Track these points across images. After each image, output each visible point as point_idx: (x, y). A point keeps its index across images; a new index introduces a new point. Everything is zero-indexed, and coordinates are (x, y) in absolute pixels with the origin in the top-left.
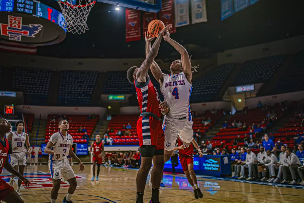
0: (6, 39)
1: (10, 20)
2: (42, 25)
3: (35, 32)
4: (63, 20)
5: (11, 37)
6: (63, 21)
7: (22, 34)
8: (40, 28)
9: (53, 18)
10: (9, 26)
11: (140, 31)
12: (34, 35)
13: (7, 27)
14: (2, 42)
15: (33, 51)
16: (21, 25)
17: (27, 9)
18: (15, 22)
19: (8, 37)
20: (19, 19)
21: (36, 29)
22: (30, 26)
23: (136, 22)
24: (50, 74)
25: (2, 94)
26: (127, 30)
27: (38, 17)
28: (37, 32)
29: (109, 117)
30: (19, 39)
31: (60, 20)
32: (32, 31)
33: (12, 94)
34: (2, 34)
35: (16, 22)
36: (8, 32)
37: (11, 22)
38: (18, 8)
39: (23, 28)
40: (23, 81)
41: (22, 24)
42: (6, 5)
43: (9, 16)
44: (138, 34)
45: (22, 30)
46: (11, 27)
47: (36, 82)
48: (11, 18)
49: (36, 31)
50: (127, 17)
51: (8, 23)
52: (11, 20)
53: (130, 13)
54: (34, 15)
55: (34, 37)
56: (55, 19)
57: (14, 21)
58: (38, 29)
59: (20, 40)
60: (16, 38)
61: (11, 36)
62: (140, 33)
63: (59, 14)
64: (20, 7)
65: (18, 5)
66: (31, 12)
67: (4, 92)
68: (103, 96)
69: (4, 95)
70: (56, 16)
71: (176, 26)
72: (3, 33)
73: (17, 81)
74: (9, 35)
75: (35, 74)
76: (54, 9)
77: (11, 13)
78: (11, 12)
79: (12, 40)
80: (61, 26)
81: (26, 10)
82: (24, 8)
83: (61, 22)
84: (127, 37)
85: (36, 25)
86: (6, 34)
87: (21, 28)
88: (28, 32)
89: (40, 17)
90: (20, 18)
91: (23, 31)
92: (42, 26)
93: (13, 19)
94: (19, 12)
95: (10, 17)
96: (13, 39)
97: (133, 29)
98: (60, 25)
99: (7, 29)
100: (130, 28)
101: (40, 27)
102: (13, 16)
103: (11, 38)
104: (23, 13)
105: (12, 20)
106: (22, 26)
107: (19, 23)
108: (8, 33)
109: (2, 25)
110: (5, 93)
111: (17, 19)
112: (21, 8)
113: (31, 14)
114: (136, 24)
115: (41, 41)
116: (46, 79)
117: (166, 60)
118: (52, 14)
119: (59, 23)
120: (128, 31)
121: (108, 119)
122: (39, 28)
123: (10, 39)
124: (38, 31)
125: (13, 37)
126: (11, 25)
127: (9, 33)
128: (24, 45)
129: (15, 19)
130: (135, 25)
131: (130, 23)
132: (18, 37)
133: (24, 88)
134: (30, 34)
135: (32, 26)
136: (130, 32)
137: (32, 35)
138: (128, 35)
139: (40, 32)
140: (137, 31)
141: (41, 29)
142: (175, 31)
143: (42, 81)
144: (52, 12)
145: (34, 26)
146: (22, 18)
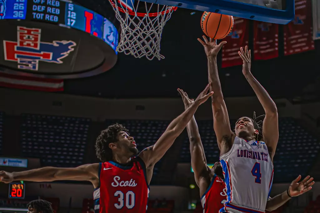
0: (13, 67)
1: (20, 33)
2: (76, 42)
3: (62, 54)
4: (111, 31)
5: (22, 63)
6: (112, 33)
7: (39, 58)
8: (72, 47)
9: (94, 29)
10: (19, 45)
12: (61, 60)
13: (15, 47)
14: (7, 71)
15: (57, 86)
16: (39, 42)
17: (50, 14)
18: (29, 37)
19: (16, 64)
20: (36, 33)
21: (65, 48)
22: (55, 44)
23: (240, 32)
24: (87, 126)
25: (5, 162)
27: (69, 27)
28: (66, 54)
29: (191, 203)
30: (34, 67)
31: (106, 31)
32: (57, 52)
33: (21, 162)
34: (6, 58)
35: (31, 37)
36: (16, 55)
37: (22, 38)
38: (34, 14)
39: (43, 48)
40: (40, 140)
41: (41, 41)
42: (15, 8)
43: (18, 28)
45: (40, 51)
46: (22, 46)
47: (63, 142)
48: (22, 31)
49: (64, 52)
51: (16, 40)
52: (22, 35)
54: (61, 25)
55: (61, 62)
56: (98, 31)
57: (27, 36)
58: (69, 49)
59: (37, 69)
60: (30, 65)
61: (20, 61)
63: (105, 22)
64: (37, 12)
65: (35, 7)
66: (56, 19)
67: (7, 160)
68: (180, 165)
69: (7, 164)
70: (100, 25)
71: (315, 38)
72: (8, 58)
73: (29, 139)
74: (19, 60)
75: (61, 127)
76: (95, 14)
77: (23, 22)
78: (22, 19)
79: (22, 68)
80: (108, 42)
81: (47, 17)
82: (45, 12)
83: (108, 36)
84: (224, 59)
85: (65, 42)
87: (38, 48)
88: (51, 54)
89: (72, 28)
90: (38, 31)
91: (42, 53)
92: (75, 44)
93: (26, 32)
94: (36, 20)
95: (21, 29)
96: (25, 68)
97: (235, 45)
98: (106, 41)
99: (16, 50)
100: (230, 43)
102: (25, 28)
103: (22, 66)
104: (44, 21)
105: (24, 35)
106: (41, 44)
107: (36, 39)
108: (16, 57)
109: (7, 43)
110: (9, 161)
111: (32, 32)
112: (40, 13)
113: (56, 24)
114: (241, 35)
115: (72, 71)
116: (80, 135)
117: (294, 100)
118: (93, 22)
119: (105, 37)
120: (226, 48)
121: (190, 208)
122: (70, 47)
123: (19, 67)
124: (69, 52)
125: (24, 63)
126: (21, 43)
127: (18, 56)
128: (43, 76)
129: (29, 32)
132: (33, 63)
133: (41, 152)
134: (54, 58)
135: (57, 43)
136: (229, 50)
137: (58, 59)
138: (226, 55)
139: (71, 53)
141: (73, 49)
142: (313, 46)
143: (73, 139)
144: (93, 19)
145: (61, 44)
146: (40, 30)
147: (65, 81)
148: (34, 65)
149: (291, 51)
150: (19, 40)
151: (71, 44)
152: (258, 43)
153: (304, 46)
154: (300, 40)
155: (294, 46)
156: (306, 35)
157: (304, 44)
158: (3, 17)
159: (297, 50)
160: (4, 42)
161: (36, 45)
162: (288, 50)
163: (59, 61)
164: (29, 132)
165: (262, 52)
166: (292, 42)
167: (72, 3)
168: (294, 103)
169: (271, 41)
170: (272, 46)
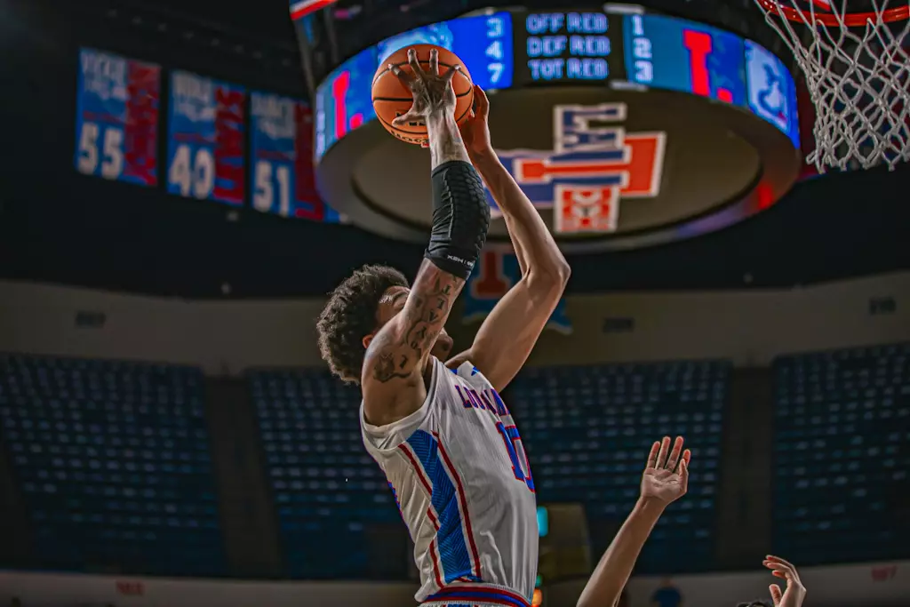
7: (553, 159)
13: (625, 183)
16: (559, 204)
34: (660, 140)
35: (580, 214)
36: (628, 157)
39: (546, 193)
52: (604, 215)
57: (592, 214)
61: (613, 136)
86: (636, 146)
99: (625, 176)
108: (628, 151)
150: (613, 203)
160: (654, 190)
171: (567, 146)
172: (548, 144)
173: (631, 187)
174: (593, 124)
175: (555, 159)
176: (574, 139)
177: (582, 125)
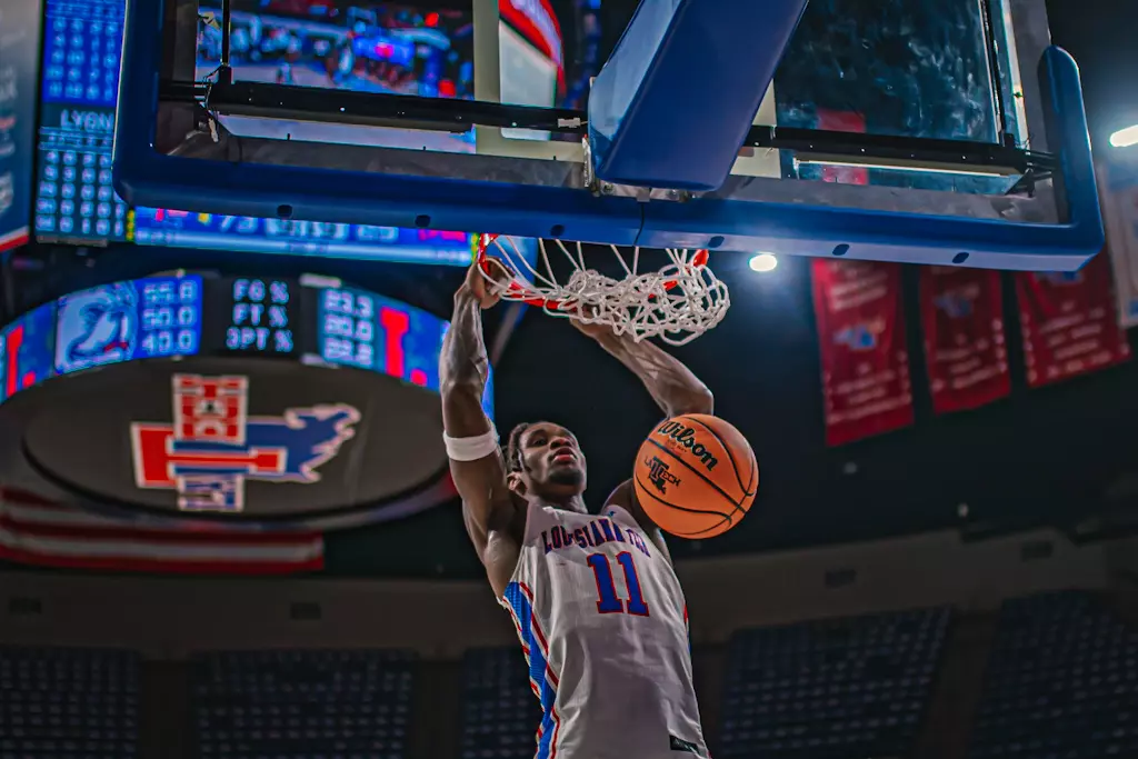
0: (163, 505)
1: (184, 398)
2: (357, 408)
3: (316, 449)
5: (190, 492)
8: (348, 426)
10: (179, 433)
11: (904, 371)
13: (169, 442)
14: (144, 521)
15: (301, 553)
16: (242, 420)
18: (210, 408)
19: (174, 494)
22: (293, 420)
23: (878, 326)
24: (406, 676)
26: (827, 377)
27: (335, 366)
28: (328, 450)
30: (230, 499)
32: (302, 445)
34: (141, 479)
35: (217, 405)
36: (171, 468)
37: (188, 410)
39: (256, 436)
40: (257, 735)
41: (251, 411)
43: (177, 381)
44: (893, 389)
45: (246, 448)
46: (188, 440)
47: (329, 734)
50: (826, 300)
51: (171, 421)
52: (187, 402)
53: (839, 278)
54: (310, 360)
55: (315, 477)
57: (203, 405)
58: (338, 434)
59: (239, 504)
61: (188, 486)
62: (906, 385)
71: (1126, 320)
72: (148, 476)
74: (181, 483)
77: (189, 365)
78: (188, 357)
79: (194, 509)
84: (833, 419)
85: (322, 413)
86: (163, 476)
87: (240, 439)
88: (282, 456)
89: (344, 366)
90: (237, 385)
91: (254, 453)
92: (355, 415)
93: (200, 391)
94: (235, 352)
95: (181, 383)
96: (200, 505)
97: (864, 368)
99: (170, 450)
100: (848, 363)
101: (346, 420)
102: (196, 379)
103: (192, 501)
105: (195, 402)
107: (233, 412)
108: (171, 472)
109: (144, 434)
111: (220, 392)
114: (881, 337)
115: (351, 499)
116: (384, 709)
117: (1081, 529)
118: (410, 338)
120: (834, 382)
122: (340, 426)
123: (183, 503)
124: (337, 442)
125: (199, 491)
126: (188, 429)
127: (180, 471)
128: (257, 527)
129: (210, 392)
130: (874, 342)
131: (844, 336)
134: (293, 466)
135: (301, 418)
136: (845, 388)
137: (305, 468)
138: (840, 403)
139: (346, 446)
140: (888, 376)
141: (349, 433)
142: (1125, 350)
143: (363, 722)
144: (409, 329)
145: (311, 421)
146: (243, 383)
147: (329, 536)
148: (229, 495)
149: (1053, 372)
150: (179, 418)
151: (341, 416)
152: (941, 356)
153: (1093, 352)
154: (1077, 334)
155: (1060, 355)
156: (1098, 313)
157: (1093, 345)
158: (130, 353)
159: (1073, 367)
160: (136, 431)
161: (232, 431)
162: (1041, 368)
163: (308, 473)
164: (220, 712)
165: (959, 384)
166: (1055, 341)
167: (340, 290)
168: (1080, 540)
169: (982, 345)
170: (987, 359)
171: (232, 483)
172: (250, 485)
173: (162, 436)
174: (207, 497)
175: (243, 471)
176: (226, 487)
177: (218, 497)
